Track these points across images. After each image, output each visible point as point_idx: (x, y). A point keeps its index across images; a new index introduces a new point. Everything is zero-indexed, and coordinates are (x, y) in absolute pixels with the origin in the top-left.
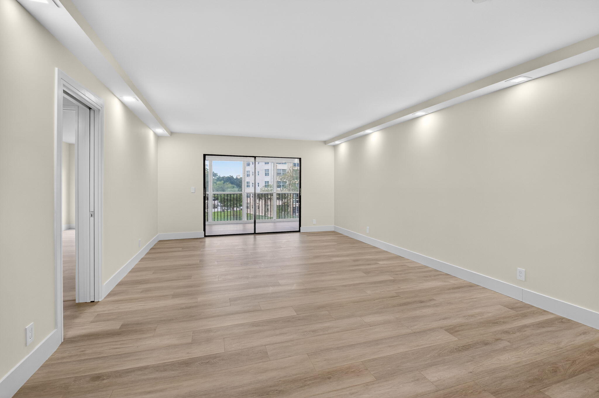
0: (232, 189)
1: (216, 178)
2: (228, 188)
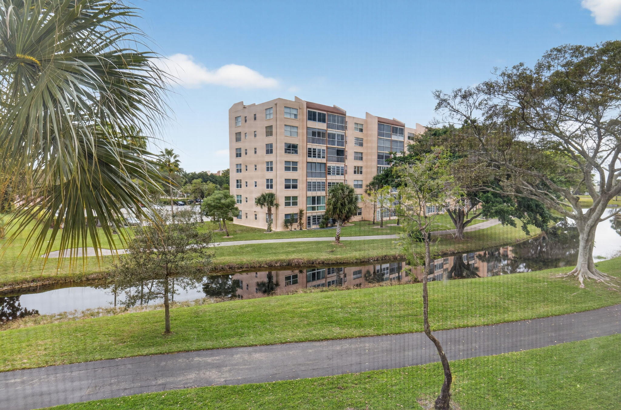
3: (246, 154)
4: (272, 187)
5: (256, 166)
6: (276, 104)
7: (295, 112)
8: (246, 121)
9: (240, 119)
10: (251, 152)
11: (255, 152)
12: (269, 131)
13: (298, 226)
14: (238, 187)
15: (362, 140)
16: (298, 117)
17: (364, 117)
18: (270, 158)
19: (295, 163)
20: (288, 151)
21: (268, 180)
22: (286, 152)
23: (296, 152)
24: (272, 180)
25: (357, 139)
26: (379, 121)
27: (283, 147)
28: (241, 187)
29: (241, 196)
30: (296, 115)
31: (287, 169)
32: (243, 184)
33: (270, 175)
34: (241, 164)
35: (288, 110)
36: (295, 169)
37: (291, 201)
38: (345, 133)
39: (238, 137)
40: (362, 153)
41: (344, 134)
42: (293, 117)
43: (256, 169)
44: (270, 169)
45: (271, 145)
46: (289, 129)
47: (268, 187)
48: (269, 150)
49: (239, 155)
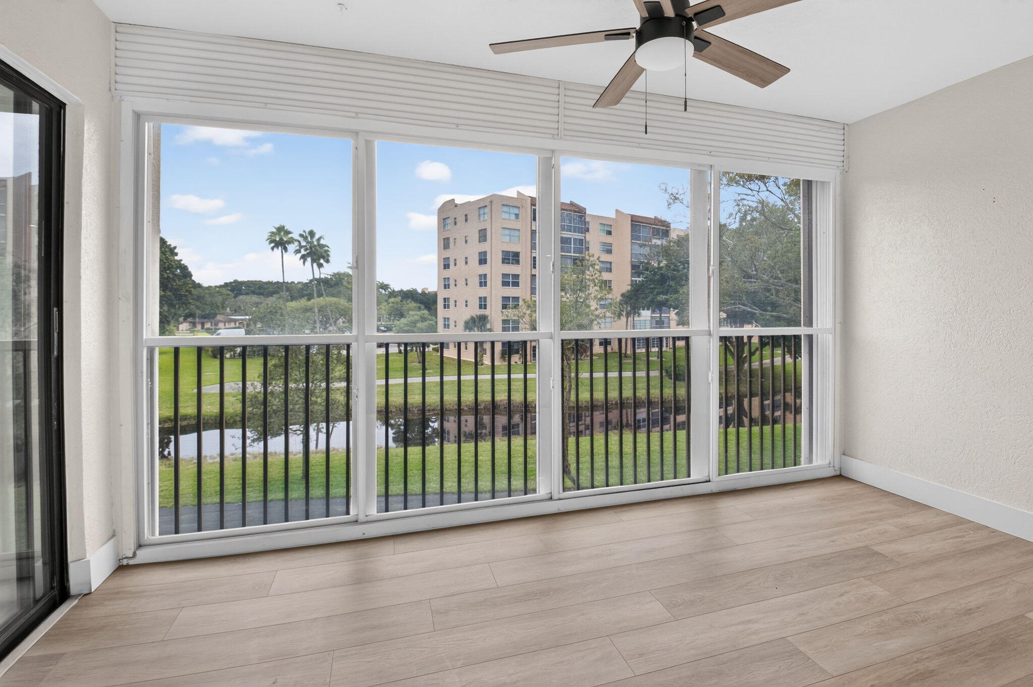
0: (418, 311)
1: (387, 293)
2: (409, 310)
3: (455, 264)
4: (485, 308)
5: (466, 280)
6: (491, 202)
7: (516, 211)
8: (455, 223)
9: (448, 221)
10: (460, 262)
11: (466, 263)
12: (483, 236)
13: (520, 358)
14: (445, 308)
15: (611, 245)
16: (520, 216)
17: (613, 216)
18: (484, 269)
19: (516, 276)
20: (506, 261)
21: (480, 298)
22: (503, 262)
23: (518, 262)
24: (485, 298)
25: (604, 244)
26: (632, 221)
27: (500, 256)
28: (448, 308)
29: (448, 319)
30: (517, 216)
31: (505, 284)
32: (452, 303)
33: (483, 292)
34: (449, 278)
35: (506, 209)
36: (516, 284)
37: (511, 326)
38: (585, 237)
39: (446, 244)
40: (611, 263)
41: (583, 238)
42: (513, 217)
43: (467, 284)
44: (483, 283)
45: (485, 253)
46: (507, 232)
47: (480, 307)
48: (483, 261)
49: (446, 266)
